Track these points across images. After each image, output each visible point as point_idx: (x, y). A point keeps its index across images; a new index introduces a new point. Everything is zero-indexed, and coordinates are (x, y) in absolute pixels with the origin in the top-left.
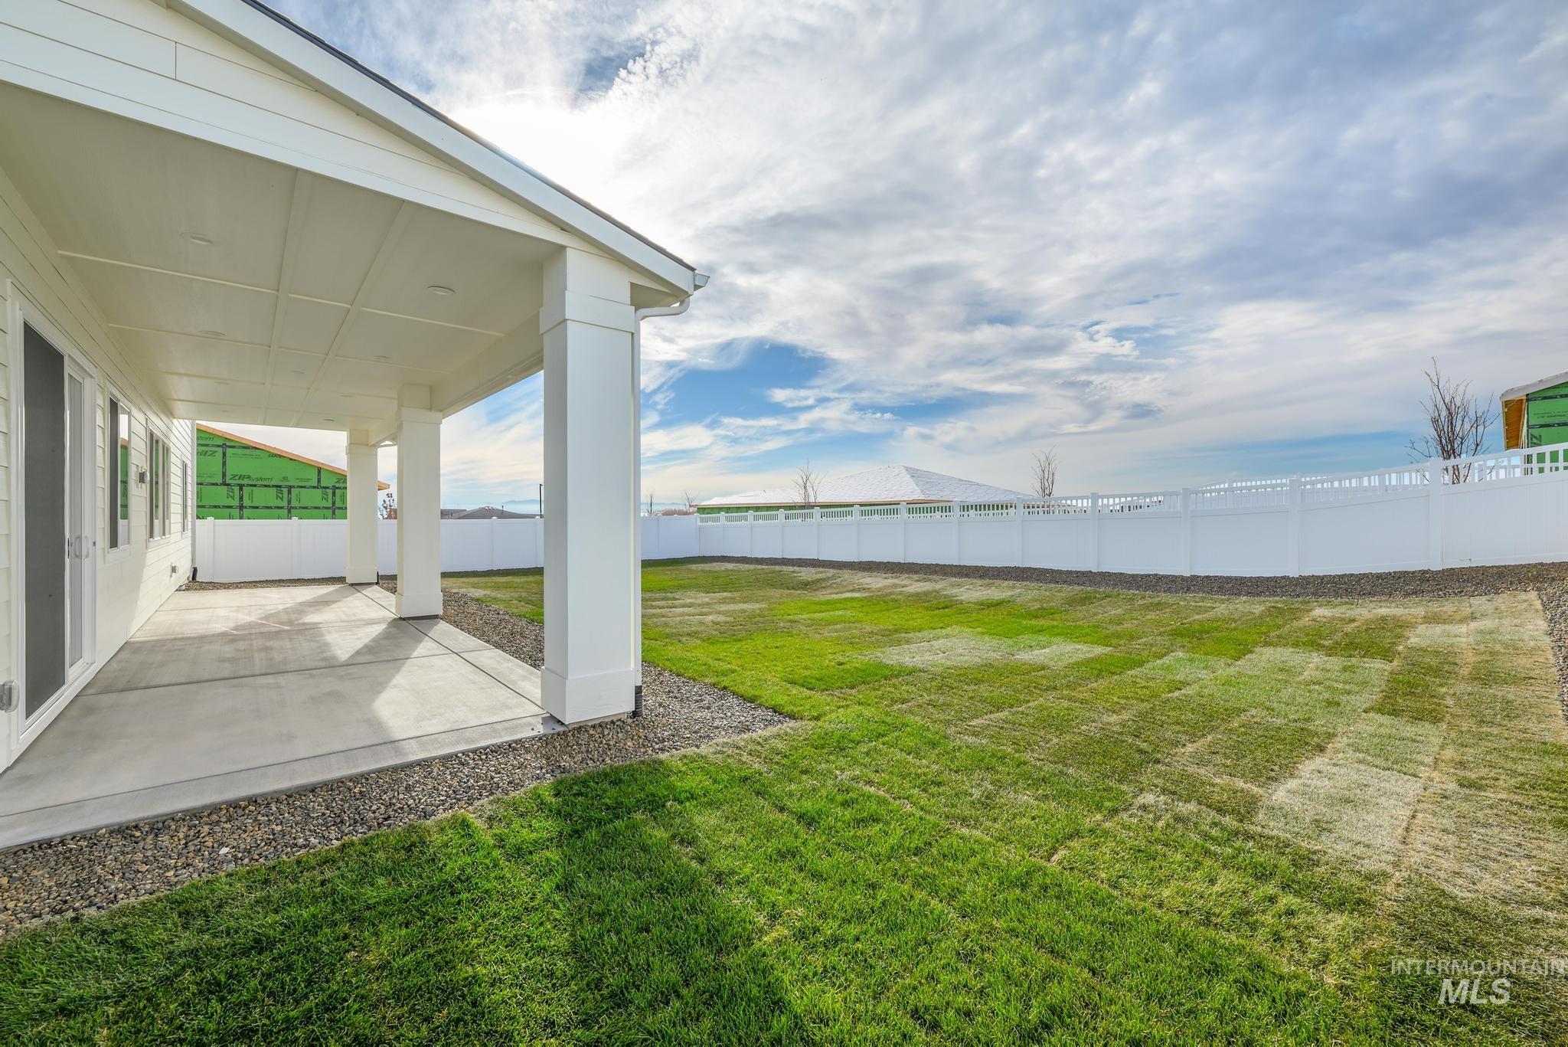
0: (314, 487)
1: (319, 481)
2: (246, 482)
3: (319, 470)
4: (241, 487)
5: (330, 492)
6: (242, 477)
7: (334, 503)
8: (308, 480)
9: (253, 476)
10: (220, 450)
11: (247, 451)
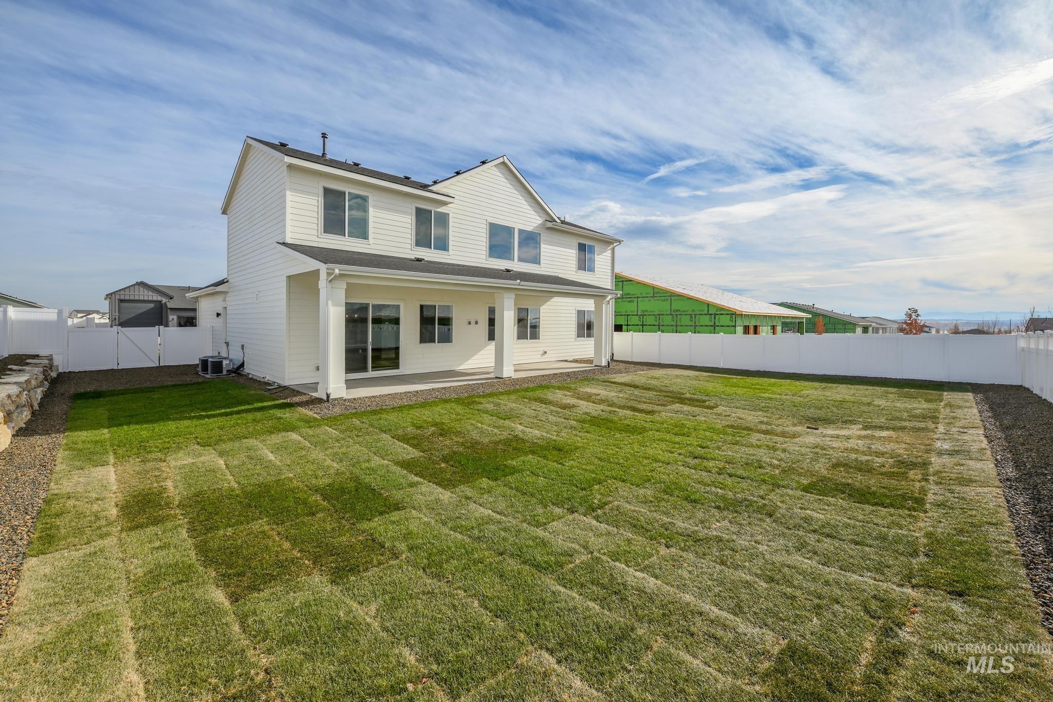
0: (706, 314)
1: (708, 311)
2: (678, 313)
3: (708, 305)
4: (677, 315)
5: (713, 316)
6: (677, 311)
7: (715, 323)
8: (703, 311)
9: (681, 310)
10: (669, 298)
11: (679, 298)
